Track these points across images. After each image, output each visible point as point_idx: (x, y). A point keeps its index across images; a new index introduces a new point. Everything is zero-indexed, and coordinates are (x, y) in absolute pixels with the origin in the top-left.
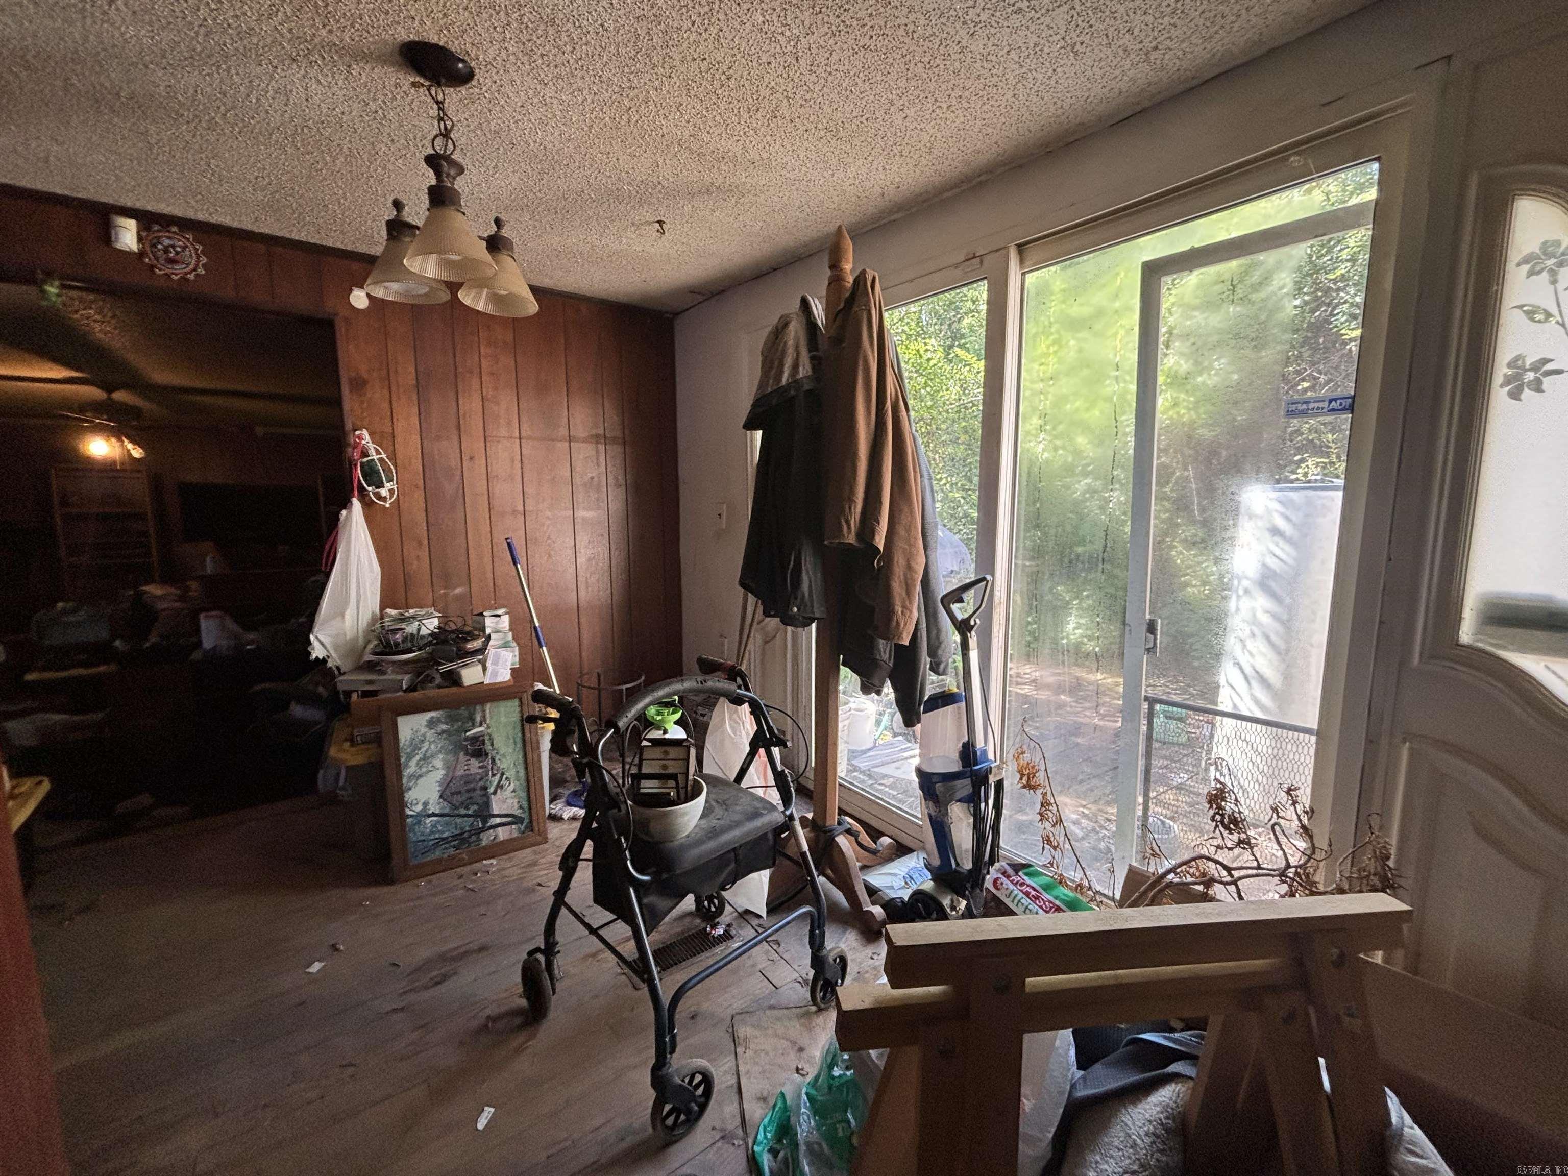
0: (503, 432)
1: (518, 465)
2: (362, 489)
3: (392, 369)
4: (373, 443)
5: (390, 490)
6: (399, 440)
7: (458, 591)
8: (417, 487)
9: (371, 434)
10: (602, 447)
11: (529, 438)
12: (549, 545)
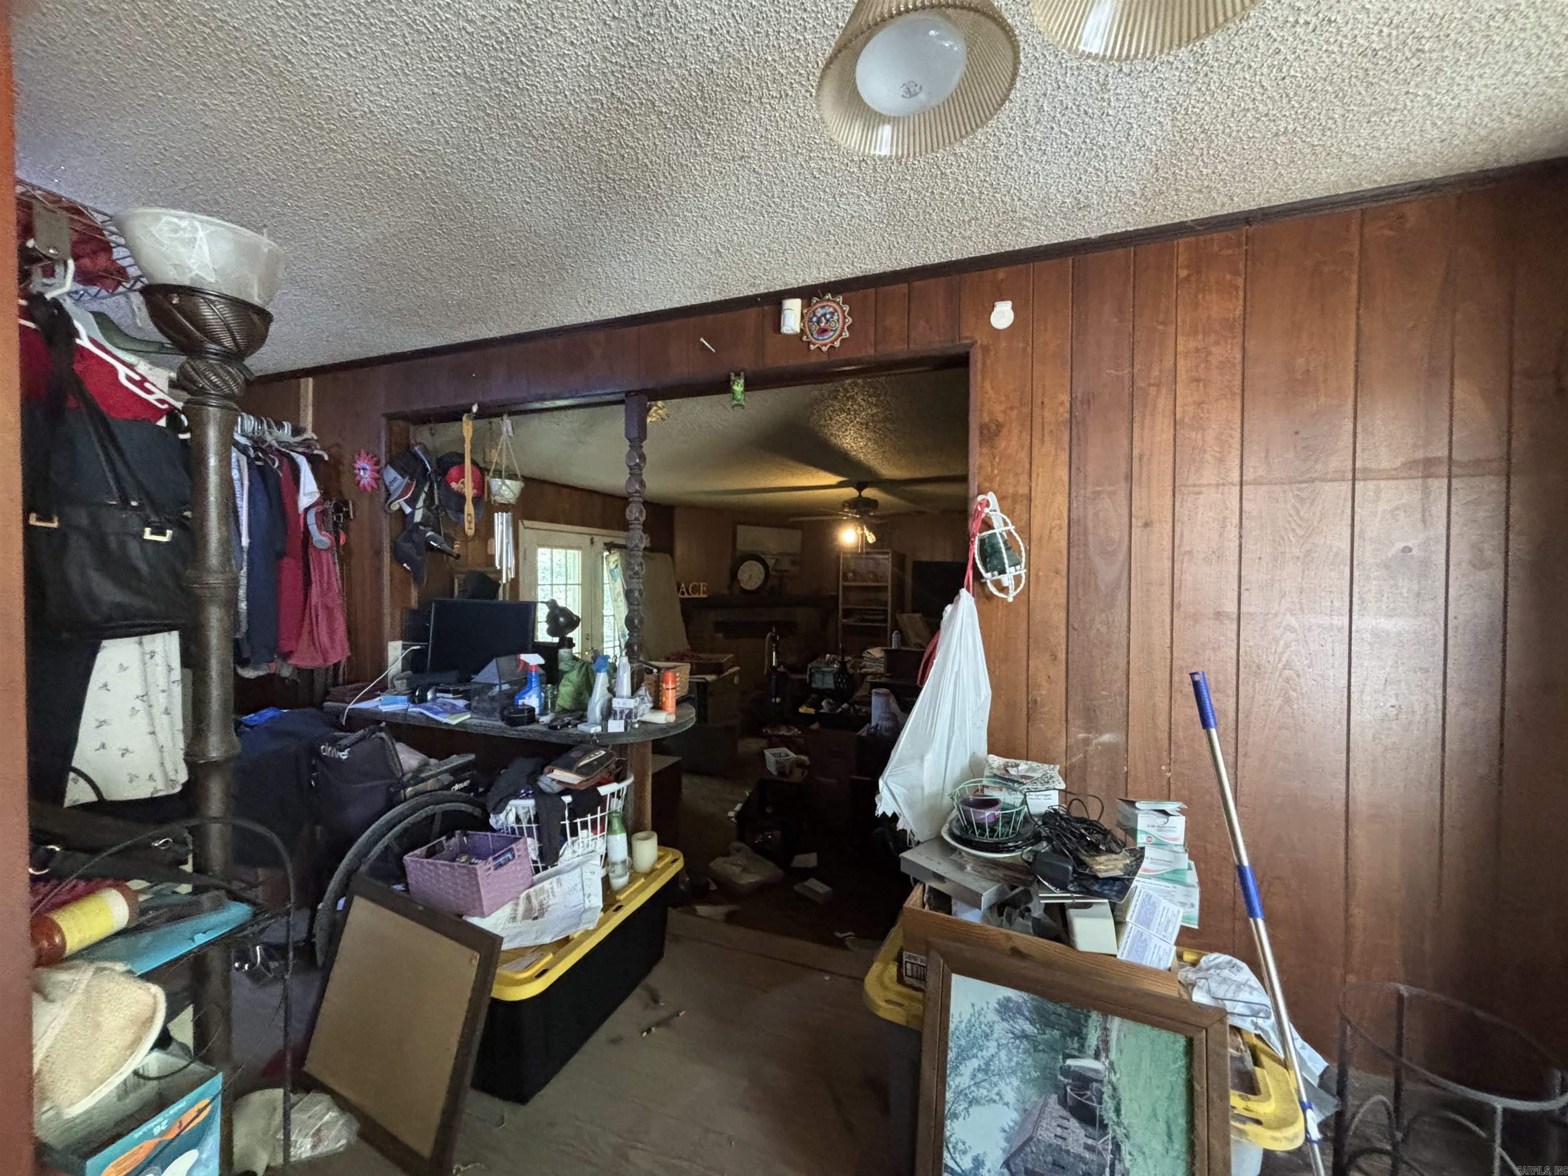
0: (1209, 475)
1: (1233, 533)
2: (978, 576)
3: (1038, 401)
4: (1002, 511)
5: (1015, 577)
6: (1037, 502)
7: (1106, 738)
8: (1057, 572)
9: (1001, 499)
10: (1439, 485)
11: (1257, 482)
12: (1288, 680)
